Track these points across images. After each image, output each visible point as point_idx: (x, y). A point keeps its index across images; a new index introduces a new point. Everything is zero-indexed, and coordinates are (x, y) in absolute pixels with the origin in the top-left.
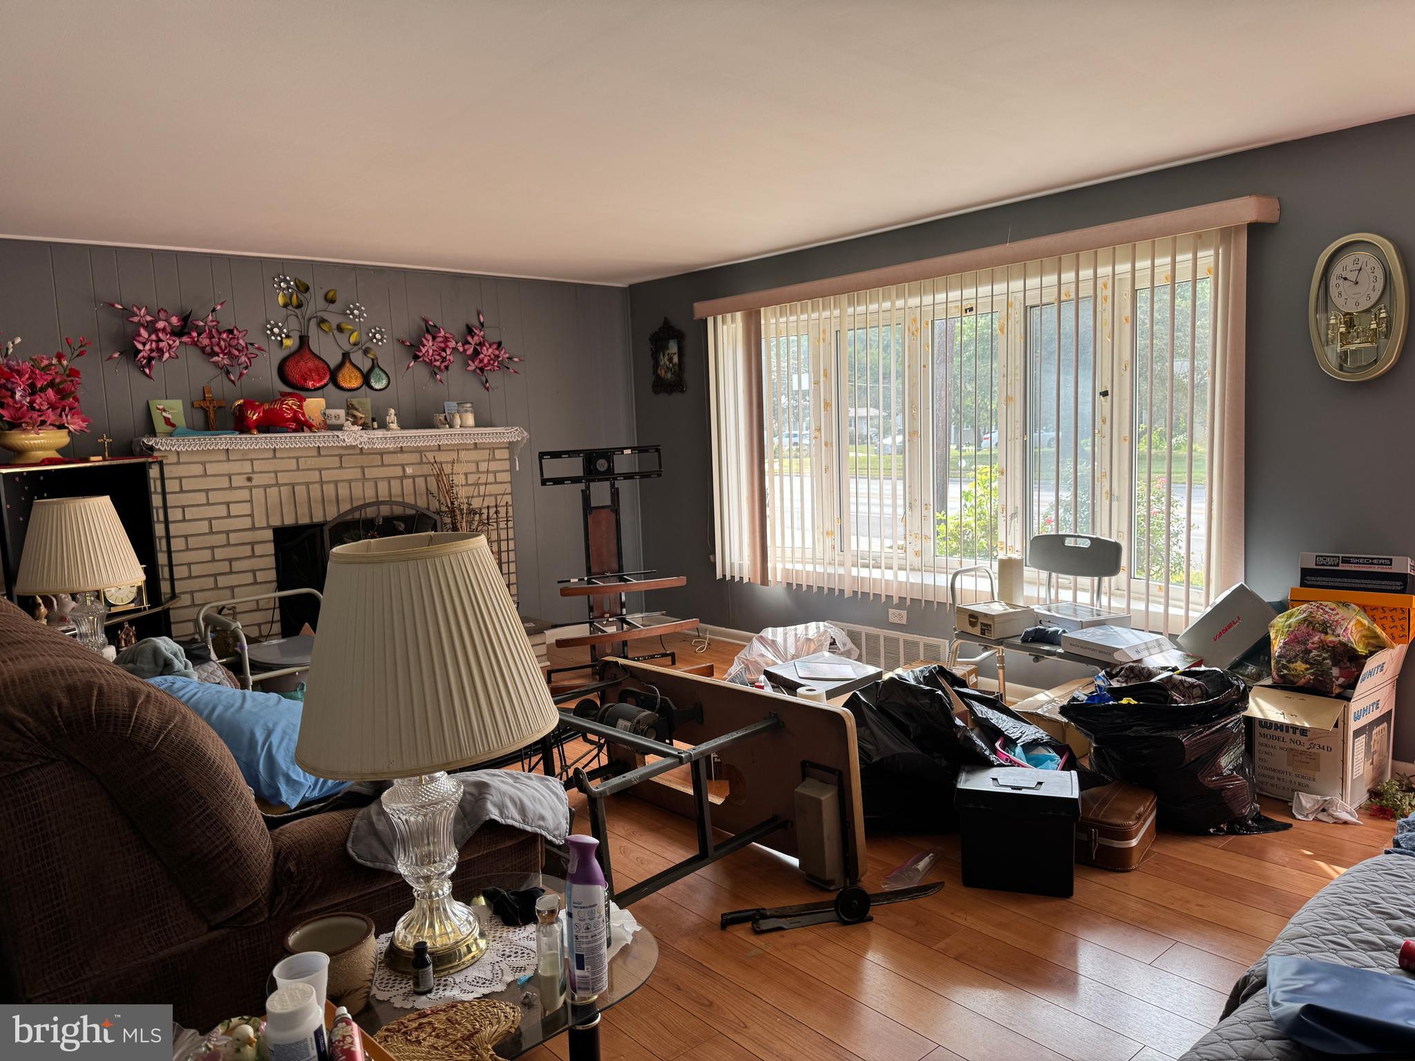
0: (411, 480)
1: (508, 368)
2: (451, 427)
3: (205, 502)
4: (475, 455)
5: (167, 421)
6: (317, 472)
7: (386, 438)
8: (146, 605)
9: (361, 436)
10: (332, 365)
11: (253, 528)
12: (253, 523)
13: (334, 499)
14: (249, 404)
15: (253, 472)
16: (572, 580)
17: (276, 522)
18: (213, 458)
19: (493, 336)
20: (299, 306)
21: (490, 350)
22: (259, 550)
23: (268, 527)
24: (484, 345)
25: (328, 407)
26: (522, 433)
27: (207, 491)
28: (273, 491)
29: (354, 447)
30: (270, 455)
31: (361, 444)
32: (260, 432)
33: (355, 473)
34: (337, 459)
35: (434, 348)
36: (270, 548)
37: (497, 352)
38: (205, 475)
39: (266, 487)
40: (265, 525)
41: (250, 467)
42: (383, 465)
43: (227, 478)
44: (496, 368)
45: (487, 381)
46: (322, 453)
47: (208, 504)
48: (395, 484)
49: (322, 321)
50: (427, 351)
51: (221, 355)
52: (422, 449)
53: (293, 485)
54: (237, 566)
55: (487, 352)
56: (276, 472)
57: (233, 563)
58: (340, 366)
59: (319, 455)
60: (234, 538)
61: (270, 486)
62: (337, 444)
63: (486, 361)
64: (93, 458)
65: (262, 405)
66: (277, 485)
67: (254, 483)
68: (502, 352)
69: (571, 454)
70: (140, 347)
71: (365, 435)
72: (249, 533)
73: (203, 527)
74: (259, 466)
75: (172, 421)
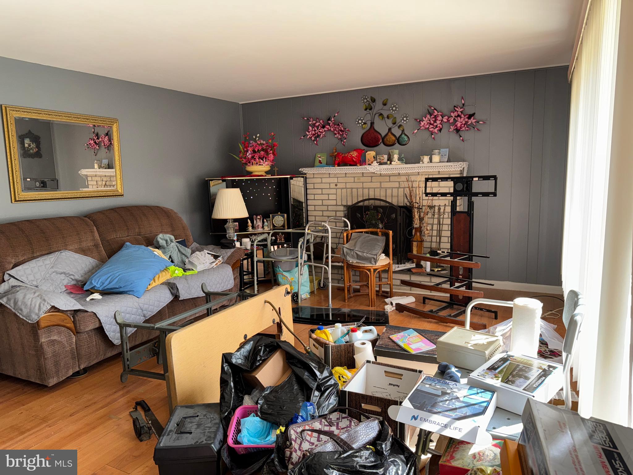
0: (403, 189)
1: (474, 128)
3: (321, 193)
5: (320, 161)
6: (362, 184)
7: (388, 169)
8: (286, 228)
9: (377, 168)
11: (336, 205)
12: (337, 203)
13: (362, 195)
15: (338, 182)
17: (345, 203)
18: (325, 176)
20: (371, 109)
21: (463, 119)
22: (338, 214)
23: (342, 205)
24: (461, 116)
26: (464, 165)
27: (322, 189)
28: (344, 190)
30: (344, 176)
31: (376, 171)
33: (378, 185)
34: (370, 178)
38: (322, 183)
39: (342, 189)
41: (337, 180)
42: (390, 181)
44: (466, 129)
45: (460, 137)
46: (364, 175)
49: (381, 114)
50: (425, 124)
51: (337, 134)
52: (409, 174)
53: (352, 188)
55: (461, 120)
56: (346, 183)
58: (386, 135)
60: (330, 208)
63: (459, 126)
65: (342, 154)
66: (346, 188)
67: (337, 187)
68: (472, 119)
69: (442, 179)
70: (308, 133)
72: (335, 207)
73: (320, 203)
74: (340, 180)
75: (321, 161)
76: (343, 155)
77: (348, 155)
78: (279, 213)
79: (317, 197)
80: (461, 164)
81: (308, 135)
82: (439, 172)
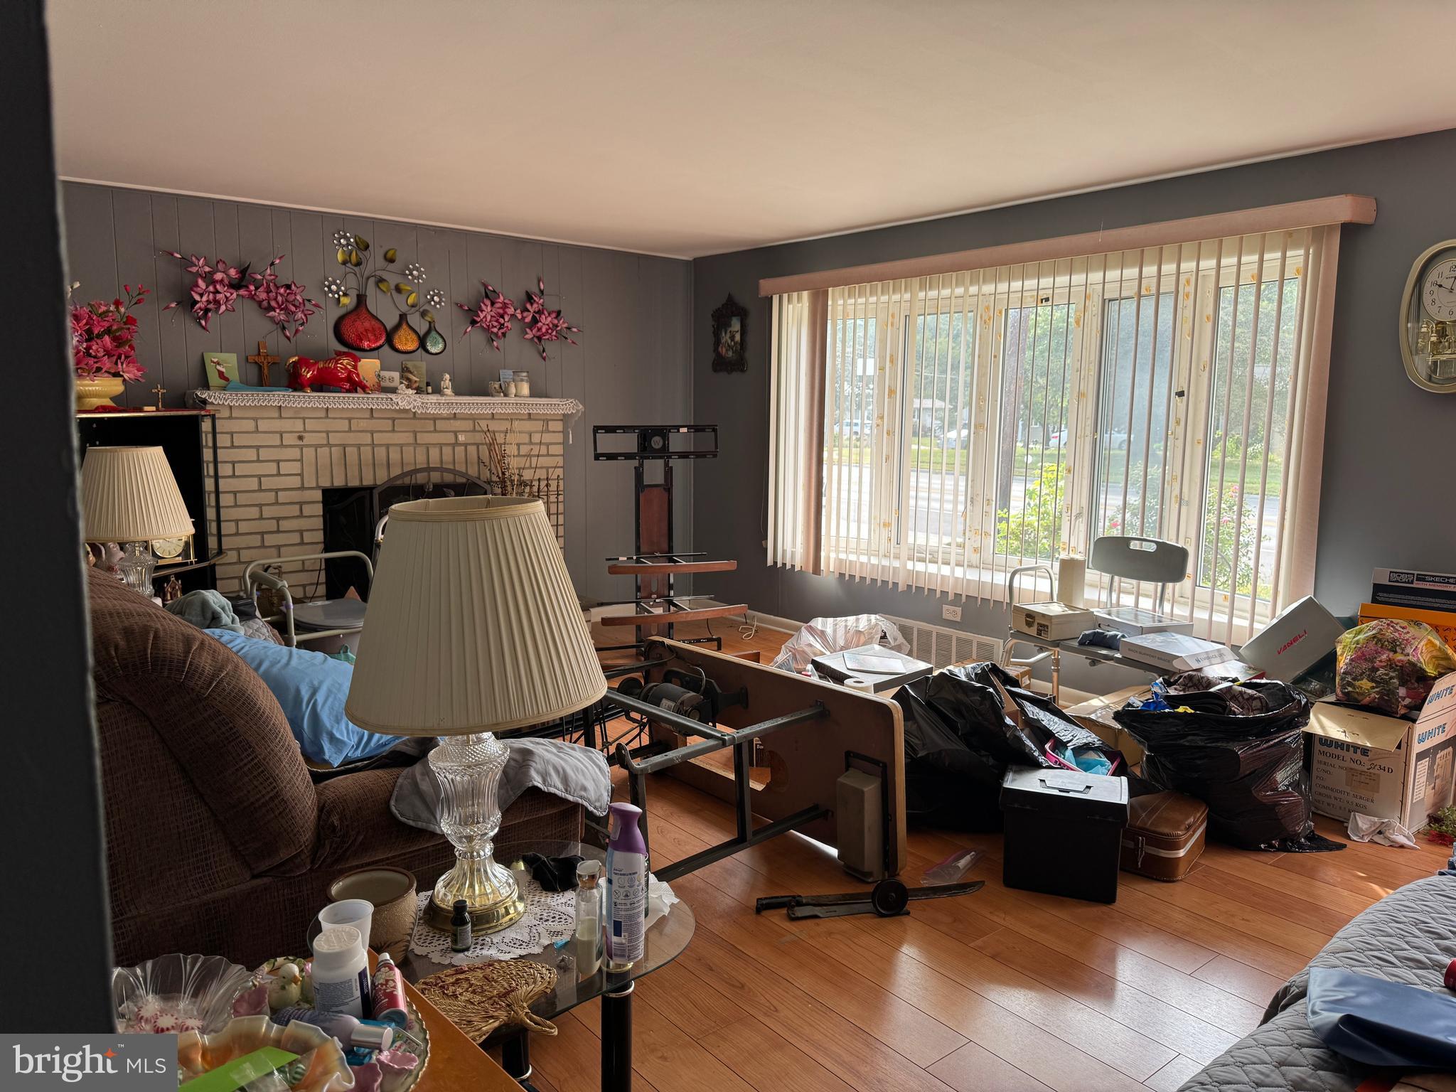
2: (506, 395)
4: (528, 426)
5: (221, 374)
7: (439, 404)
8: (193, 559)
9: (415, 401)
11: (302, 488)
13: (385, 462)
14: (303, 362)
15: (305, 431)
16: (621, 559)
17: (326, 483)
18: (266, 414)
19: (552, 304)
20: (358, 264)
22: (307, 510)
23: (318, 487)
25: (382, 369)
26: (577, 405)
27: (258, 448)
28: (324, 452)
29: (405, 411)
30: (323, 414)
31: (414, 408)
32: (314, 390)
33: (405, 438)
34: (390, 422)
35: (493, 314)
36: (319, 509)
37: (556, 322)
38: (257, 431)
39: (316, 447)
40: (314, 485)
41: (302, 426)
42: (435, 431)
44: (554, 338)
46: (375, 415)
47: (258, 461)
48: (447, 451)
49: (381, 280)
51: (278, 311)
52: (475, 417)
53: (344, 447)
54: (285, 525)
56: (327, 433)
57: (281, 522)
59: (372, 417)
60: (282, 497)
61: (322, 446)
62: (390, 406)
64: (146, 408)
65: (316, 363)
66: (329, 445)
67: (305, 442)
69: (626, 429)
72: (299, 492)
73: (253, 484)
74: (310, 425)
75: (225, 375)
76: (321, 365)
79: (240, 470)
80: (572, 402)
82: (530, 414)
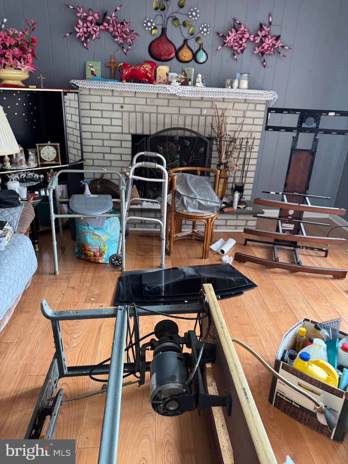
0: (204, 117)
1: (280, 53)
2: (232, 88)
3: (100, 116)
4: (244, 106)
5: (92, 72)
6: (156, 107)
7: (192, 91)
8: (60, 163)
10: (177, 47)
11: (122, 133)
12: (122, 131)
14: (125, 66)
15: (124, 103)
16: (271, 193)
17: (133, 131)
18: (106, 94)
19: (275, 31)
20: (164, 9)
21: (270, 40)
22: (124, 144)
23: (129, 133)
24: (268, 37)
25: (170, 71)
26: (274, 95)
27: (102, 111)
28: (133, 115)
29: (175, 95)
30: (133, 95)
31: (178, 93)
33: (175, 110)
34: (167, 101)
35: (235, 38)
36: (129, 144)
37: (274, 42)
38: (102, 102)
39: (130, 112)
40: (128, 132)
41: (123, 101)
42: (190, 107)
43: (111, 105)
44: (272, 53)
45: (264, 61)
46: (159, 97)
47: (102, 117)
48: (195, 119)
49: (175, 19)
50: (230, 40)
51: (119, 37)
52: (214, 100)
53: (143, 113)
54: (114, 150)
55: (268, 41)
56: (135, 105)
57: (112, 149)
58: (181, 48)
59: (158, 98)
60: (113, 136)
61: (132, 112)
62: (165, 92)
63: (266, 48)
64: (30, 86)
65: (131, 66)
66: (135, 112)
67: (124, 109)
68: (279, 42)
69: (290, 111)
70: (77, 30)
71: (181, 89)
72: (120, 135)
73: (99, 129)
74: (127, 100)
75: (94, 73)
76: (133, 68)
77: (140, 69)
78: (49, 142)
79: (94, 121)
80: (272, 93)
81: (78, 32)
82: (246, 100)
